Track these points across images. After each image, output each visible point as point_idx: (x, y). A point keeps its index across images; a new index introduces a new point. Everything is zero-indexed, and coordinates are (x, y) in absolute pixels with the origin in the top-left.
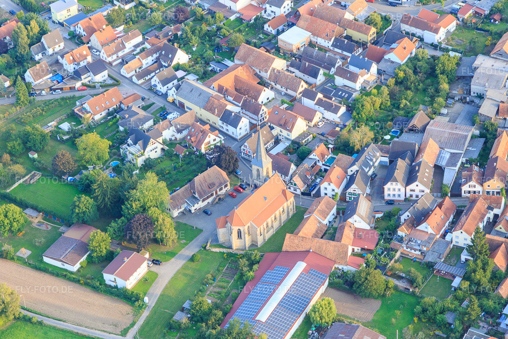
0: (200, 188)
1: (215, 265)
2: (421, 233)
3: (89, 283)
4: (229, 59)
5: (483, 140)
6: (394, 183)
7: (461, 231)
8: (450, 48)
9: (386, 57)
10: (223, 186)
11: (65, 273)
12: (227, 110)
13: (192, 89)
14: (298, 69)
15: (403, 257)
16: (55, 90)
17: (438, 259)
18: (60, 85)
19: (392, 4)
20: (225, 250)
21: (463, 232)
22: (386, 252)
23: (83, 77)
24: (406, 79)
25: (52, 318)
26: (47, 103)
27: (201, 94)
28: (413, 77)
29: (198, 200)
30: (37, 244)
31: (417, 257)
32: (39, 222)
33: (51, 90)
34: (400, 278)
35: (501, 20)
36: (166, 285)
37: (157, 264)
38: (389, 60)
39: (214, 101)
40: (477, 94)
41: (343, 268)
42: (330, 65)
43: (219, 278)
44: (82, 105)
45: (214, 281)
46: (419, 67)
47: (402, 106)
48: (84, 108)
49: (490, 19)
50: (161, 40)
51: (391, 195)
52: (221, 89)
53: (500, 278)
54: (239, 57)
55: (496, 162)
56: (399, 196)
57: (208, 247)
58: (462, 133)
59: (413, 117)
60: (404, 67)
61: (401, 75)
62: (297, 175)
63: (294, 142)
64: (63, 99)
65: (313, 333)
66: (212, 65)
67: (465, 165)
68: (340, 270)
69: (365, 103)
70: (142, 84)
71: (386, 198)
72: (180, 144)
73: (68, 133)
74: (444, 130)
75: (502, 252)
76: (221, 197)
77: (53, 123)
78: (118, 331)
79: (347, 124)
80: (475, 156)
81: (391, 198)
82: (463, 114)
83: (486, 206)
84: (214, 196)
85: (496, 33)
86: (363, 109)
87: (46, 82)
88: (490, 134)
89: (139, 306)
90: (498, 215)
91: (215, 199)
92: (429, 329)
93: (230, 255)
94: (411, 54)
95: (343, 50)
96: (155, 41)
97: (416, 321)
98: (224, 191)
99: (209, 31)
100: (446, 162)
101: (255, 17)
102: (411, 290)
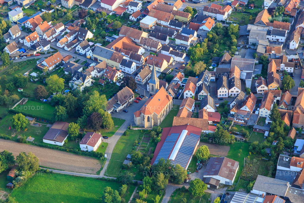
0: (120, 99)
1: (137, 136)
2: (243, 111)
3: (72, 150)
4: (115, 34)
5: (261, 65)
6: (223, 88)
7: (264, 108)
8: (231, 22)
9: (201, 28)
10: (131, 97)
11: (57, 147)
12: (123, 59)
13: (102, 50)
14: (155, 37)
15: (236, 124)
16: (22, 56)
17: (254, 124)
18: (25, 54)
19: (195, 3)
20: (141, 129)
21: (265, 109)
22: (226, 123)
23: (37, 49)
24: (213, 38)
25: (56, 170)
26: (20, 63)
27: (107, 52)
28: (217, 37)
29: (120, 105)
30: (38, 134)
31: (243, 123)
32: (34, 123)
33: (20, 57)
34: (236, 134)
35: (255, 7)
36: (114, 148)
37: (106, 138)
38: (202, 30)
39: (116, 55)
40: (252, 43)
41: (206, 132)
42: (171, 34)
43: (141, 142)
44: (41, 62)
45: (139, 144)
46: (219, 32)
47: (215, 51)
48: (42, 64)
49: (249, 7)
50: (75, 28)
51: (221, 95)
52: (117, 49)
53: (288, 130)
54: (122, 33)
55: (273, 74)
56: (226, 95)
57: (131, 128)
58: (250, 62)
59: (222, 56)
60: (211, 32)
61: (211, 36)
62: (170, 89)
63: (162, 73)
64: (28, 61)
65: (199, 164)
66: (107, 38)
67: (255, 78)
68: (205, 133)
69: (196, 51)
70: (70, 50)
71: (219, 97)
72: (101, 78)
73: (37, 77)
74: (241, 61)
75: (287, 117)
76: (131, 103)
77: (27, 73)
78: (95, 172)
79: (188, 62)
80: (260, 73)
81: (222, 97)
82: (247, 54)
83: (273, 96)
84: (127, 103)
85: (253, 14)
86: (196, 54)
87: (16, 53)
88: (264, 62)
89: (102, 159)
90: (279, 100)
91: (127, 104)
92: (258, 157)
93: (144, 131)
94: (213, 26)
95: (176, 26)
96: (72, 28)
97: (250, 154)
98: (131, 100)
99: (100, 21)
100: (245, 77)
101: (123, 13)
102: (244, 139)
